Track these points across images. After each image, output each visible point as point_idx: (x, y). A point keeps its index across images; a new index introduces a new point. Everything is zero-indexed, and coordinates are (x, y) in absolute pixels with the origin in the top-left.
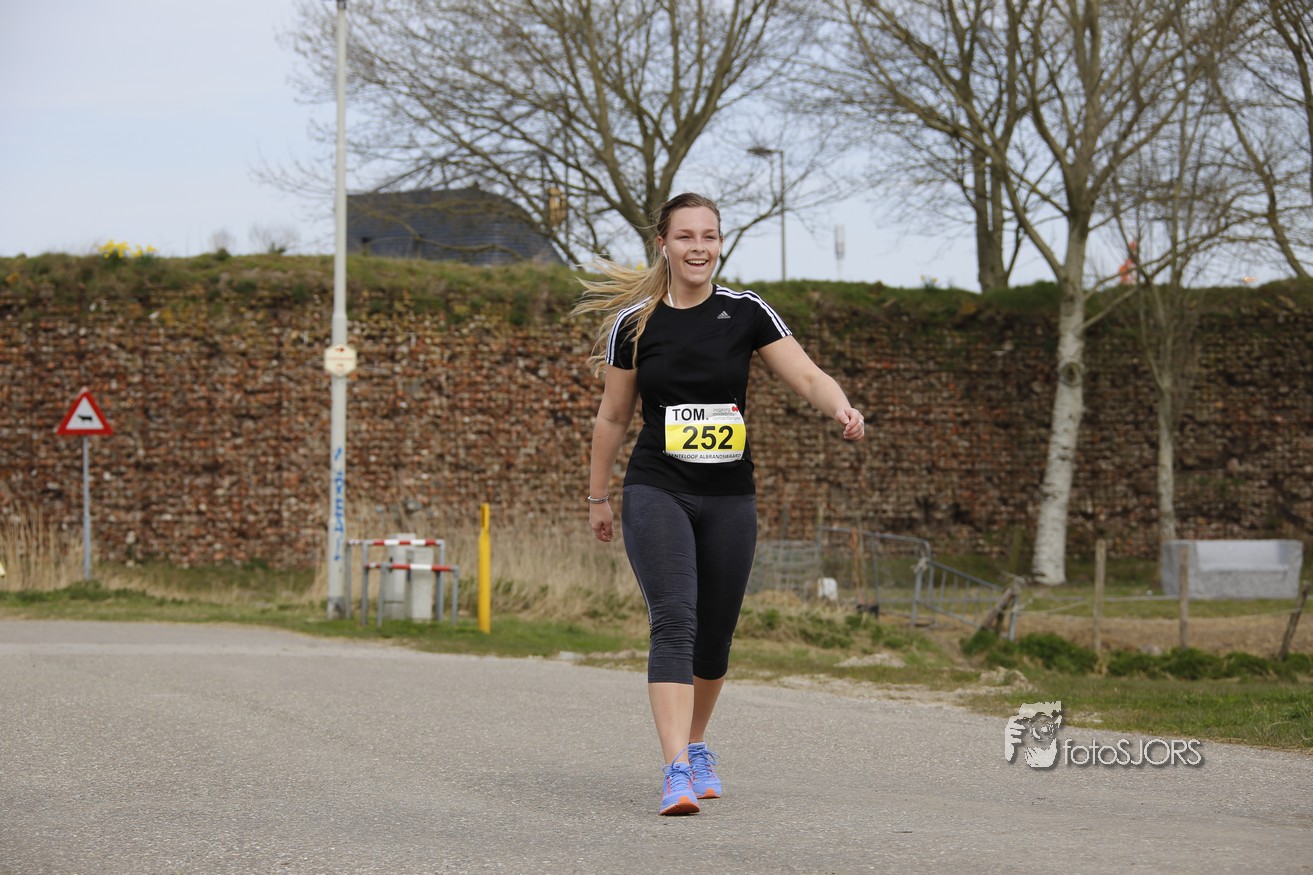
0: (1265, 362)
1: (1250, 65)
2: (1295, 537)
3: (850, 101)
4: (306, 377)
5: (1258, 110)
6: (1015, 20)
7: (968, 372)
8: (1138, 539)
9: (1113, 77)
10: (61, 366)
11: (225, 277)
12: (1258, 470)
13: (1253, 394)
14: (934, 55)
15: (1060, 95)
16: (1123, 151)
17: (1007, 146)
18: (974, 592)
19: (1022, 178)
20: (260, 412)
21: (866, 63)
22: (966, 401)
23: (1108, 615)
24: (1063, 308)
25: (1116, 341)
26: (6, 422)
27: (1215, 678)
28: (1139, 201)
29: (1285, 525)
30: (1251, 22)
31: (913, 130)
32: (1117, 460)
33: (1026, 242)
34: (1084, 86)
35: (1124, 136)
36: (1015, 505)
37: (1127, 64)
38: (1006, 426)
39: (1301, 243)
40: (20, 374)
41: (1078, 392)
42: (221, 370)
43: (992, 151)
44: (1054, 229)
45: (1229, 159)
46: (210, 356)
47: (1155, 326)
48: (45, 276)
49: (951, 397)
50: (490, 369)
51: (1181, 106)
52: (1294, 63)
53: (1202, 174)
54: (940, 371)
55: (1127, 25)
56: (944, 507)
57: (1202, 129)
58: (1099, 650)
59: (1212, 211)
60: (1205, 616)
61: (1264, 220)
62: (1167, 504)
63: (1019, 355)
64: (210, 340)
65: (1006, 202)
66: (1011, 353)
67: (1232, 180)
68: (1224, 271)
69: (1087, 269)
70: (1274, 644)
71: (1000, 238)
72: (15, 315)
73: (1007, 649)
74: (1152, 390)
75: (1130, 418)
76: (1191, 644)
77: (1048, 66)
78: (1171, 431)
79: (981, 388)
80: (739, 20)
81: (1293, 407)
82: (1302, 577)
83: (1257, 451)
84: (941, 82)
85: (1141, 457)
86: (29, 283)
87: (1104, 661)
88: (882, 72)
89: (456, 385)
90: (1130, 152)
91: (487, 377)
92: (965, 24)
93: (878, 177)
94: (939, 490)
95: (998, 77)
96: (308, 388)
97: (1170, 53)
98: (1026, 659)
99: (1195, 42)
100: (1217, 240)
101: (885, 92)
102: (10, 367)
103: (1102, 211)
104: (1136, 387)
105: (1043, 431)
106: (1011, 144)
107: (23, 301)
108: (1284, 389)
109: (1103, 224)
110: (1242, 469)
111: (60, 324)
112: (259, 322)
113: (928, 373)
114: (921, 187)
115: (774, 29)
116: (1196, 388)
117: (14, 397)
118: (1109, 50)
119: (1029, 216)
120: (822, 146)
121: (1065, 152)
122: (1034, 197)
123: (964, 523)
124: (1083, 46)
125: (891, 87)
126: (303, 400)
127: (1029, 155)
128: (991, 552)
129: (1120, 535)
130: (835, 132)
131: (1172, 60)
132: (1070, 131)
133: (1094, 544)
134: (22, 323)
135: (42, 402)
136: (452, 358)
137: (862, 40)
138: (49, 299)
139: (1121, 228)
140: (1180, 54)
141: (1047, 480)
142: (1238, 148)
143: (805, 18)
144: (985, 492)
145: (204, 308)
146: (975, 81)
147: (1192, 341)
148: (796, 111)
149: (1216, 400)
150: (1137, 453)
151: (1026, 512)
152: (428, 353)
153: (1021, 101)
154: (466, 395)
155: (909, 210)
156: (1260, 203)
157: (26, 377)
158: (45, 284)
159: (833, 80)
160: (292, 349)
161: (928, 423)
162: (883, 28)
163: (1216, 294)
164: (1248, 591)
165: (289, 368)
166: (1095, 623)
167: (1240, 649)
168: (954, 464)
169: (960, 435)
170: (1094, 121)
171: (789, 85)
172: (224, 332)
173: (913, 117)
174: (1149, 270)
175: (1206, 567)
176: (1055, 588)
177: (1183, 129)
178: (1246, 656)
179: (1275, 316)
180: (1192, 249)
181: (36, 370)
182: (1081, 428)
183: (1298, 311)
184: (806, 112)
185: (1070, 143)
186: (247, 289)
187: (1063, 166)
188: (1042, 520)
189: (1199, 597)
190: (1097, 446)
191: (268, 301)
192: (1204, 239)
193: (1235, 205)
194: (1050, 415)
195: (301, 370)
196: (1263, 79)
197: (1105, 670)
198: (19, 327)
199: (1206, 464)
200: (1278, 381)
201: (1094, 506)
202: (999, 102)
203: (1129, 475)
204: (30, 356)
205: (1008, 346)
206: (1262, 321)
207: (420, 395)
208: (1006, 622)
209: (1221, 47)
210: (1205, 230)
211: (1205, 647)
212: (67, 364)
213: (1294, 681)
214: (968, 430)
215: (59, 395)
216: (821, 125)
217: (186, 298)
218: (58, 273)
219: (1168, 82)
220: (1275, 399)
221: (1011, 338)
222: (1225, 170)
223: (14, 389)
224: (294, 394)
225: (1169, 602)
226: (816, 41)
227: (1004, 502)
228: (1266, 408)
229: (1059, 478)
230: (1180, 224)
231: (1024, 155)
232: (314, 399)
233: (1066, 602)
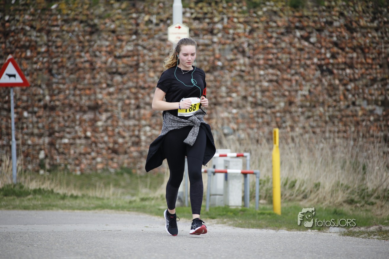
4: (154, 46)
20: (125, 70)
42: (99, 42)
46: (91, 33)
50: (277, 38)
64: (91, 23)
89: (254, 49)
91: (275, 44)
96: (156, 53)
112: (123, 10)
126: (153, 61)
136: (252, 31)
152: (235, 28)
154: (261, 56)
160: (145, 28)
165: (143, 40)
172: (100, 17)
195: (151, 41)
207: (230, 56)
224: (147, 58)
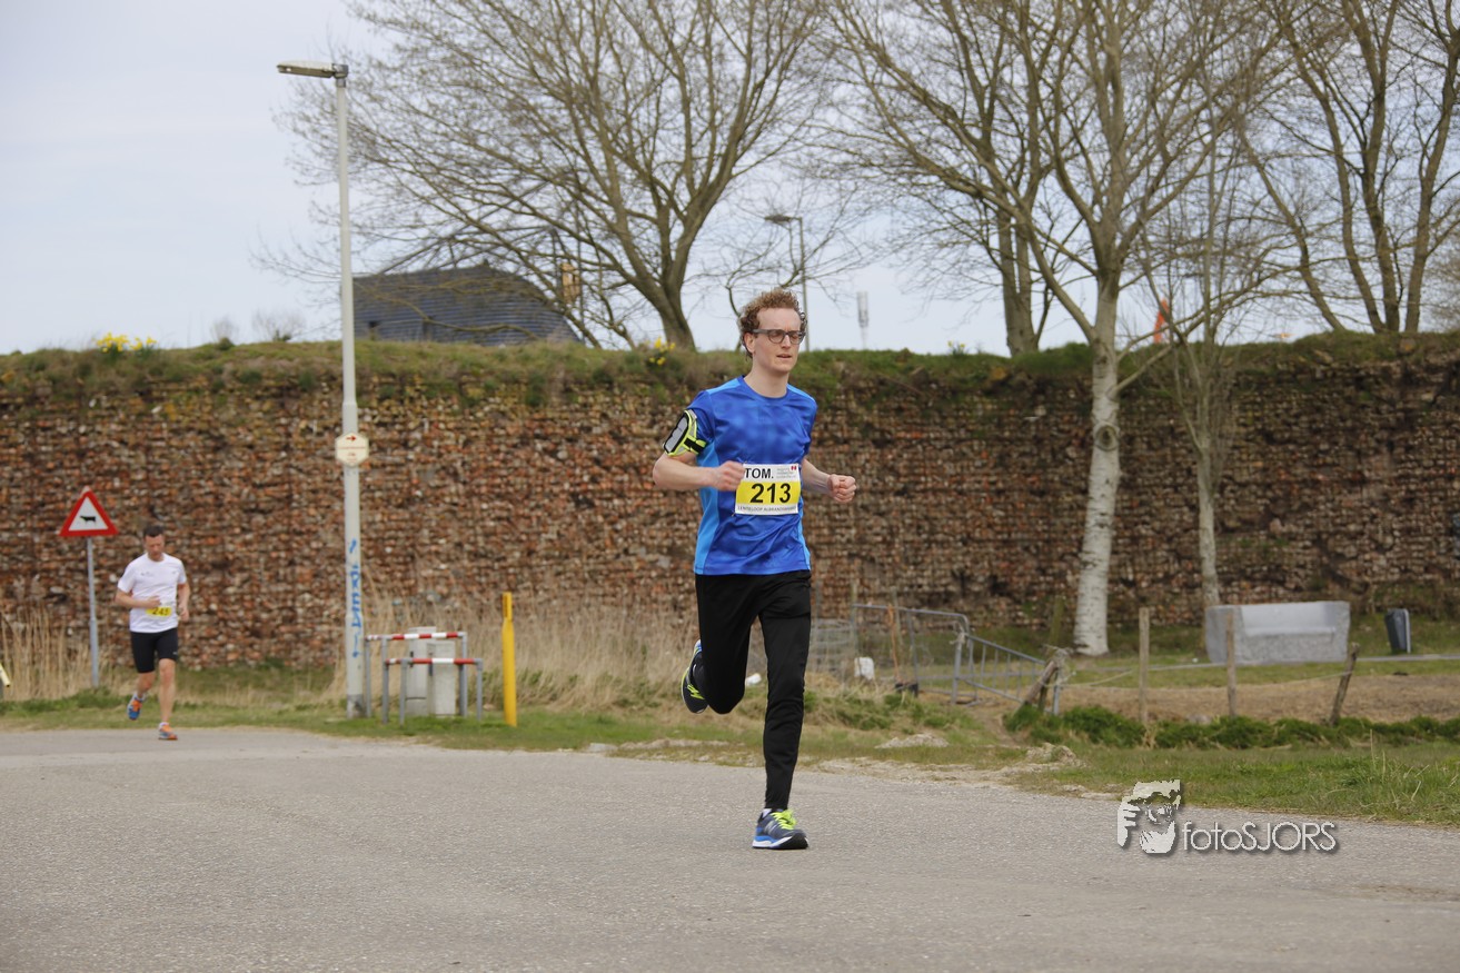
0: (1304, 418)
1: (1276, 115)
2: (1342, 598)
3: (868, 165)
4: (316, 468)
5: (1288, 161)
6: (1034, 76)
7: (1000, 440)
8: (1181, 606)
9: (1137, 131)
10: (61, 466)
11: (229, 367)
12: (1301, 530)
13: (1293, 453)
14: (954, 115)
15: (1084, 152)
16: (1151, 207)
17: (1031, 206)
18: (1015, 666)
19: (1048, 239)
20: (270, 506)
21: (884, 126)
22: (1000, 469)
23: (1154, 685)
24: (1095, 370)
25: (1151, 402)
26: (6, 526)
27: (1266, 747)
28: (1171, 256)
29: (1331, 586)
30: (1275, 72)
31: (935, 191)
32: (1157, 525)
33: (1055, 303)
34: (1108, 142)
35: (1151, 191)
36: (1053, 575)
37: (1151, 118)
38: (1042, 493)
39: (1335, 296)
40: (19, 475)
41: (1115, 456)
42: (227, 463)
43: (1016, 211)
44: (1083, 289)
45: (1259, 212)
46: (216, 450)
47: (1191, 386)
48: (41, 373)
49: (984, 465)
50: (507, 453)
51: (1208, 159)
52: (1321, 112)
53: (1232, 228)
54: (971, 439)
55: (1151, 76)
56: (981, 579)
57: (1230, 183)
58: (1146, 722)
59: (1244, 266)
60: (1252, 682)
61: (1298, 274)
62: (1209, 569)
63: (1052, 419)
64: (216, 434)
65: (1033, 263)
66: (1044, 417)
67: (1265, 234)
68: (1260, 327)
69: (1119, 329)
70: (1324, 709)
71: (1029, 300)
72: (11, 414)
73: (1051, 724)
74: (1190, 451)
75: (1169, 481)
76: (1240, 712)
77: (1070, 122)
78: (1211, 493)
79: (1015, 455)
80: (751, 84)
81: (1334, 465)
82: (1350, 640)
83: (1299, 511)
84: (962, 142)
85: (1181, 521)
86: (25, 380)
87: (1152, 731)
88: (901, 133)
89: (472, 471)
90: (1159, 208)
91: (504, 461)
92: (984, 83)
93: (901, 242)
94: (975, 562)
95: (1020, 135)
96: (318, 479)
97: (1194, 106)
98: (1071, 734)
99: (1219, 94)
100: (1251, 295)
101: (904, 154)
102: (8, 468)
103: (1132, 269)
104: (1173, 449)
105: (1079, 497)
106: (1036, 204)
107: (19, 400)
108: (1324, 447)
109: (1133, 282)
110: (1285, 530)
111: (58, 421)
112: (265, 413)
113: (959, 441)
114: (946, 250)
115: (788, 94)
116: (1235, 447)
117: (14, 500)
118: (1132, 104)
119: (1057, 277)
120: (842, 212)
121: (1091, 210)
122: (1062, 257)
123: (1001, 595)
124: (1106, 101)
125: (911, 149)
126: (314, 492)
127: (1054, 215)
128: (1031, 625)
129: (1164, 602)
130: (854, 197)
131: (1198, 112)
132: (1096, 188)
133: (1137, 612)
134: (18, 422)
135: (43, 504)
136: (467, 443)
137: (878, 99)
138: (47, 397)
139: (1152, 286)
140: (1205, 106)
141: (1085, 548)
142: (1268, 200)
143: (819, 80)
144: (1022, 562)
145: (208, 400)
146: (997, 140)
147: (1229, 400)
148: (814, 176)
149: (1255, 460)
150: (1177, 517)
151: (1065, 582)
152: (442, 439)
153: (1045, 158)
154: (483, 481)
155: (934, 274)
156: (1292, 256)
157: (25, 479)
158: (43, 381)
159: (850, 143)
160: (301, 440)
161: (961, 493)
162: (900, 89)
163: (1251, 351)
164: (1296, 655)
165: (297, 460)
166: (1142, 693)
167: (1290, 716)
168: (991, 535)
169: (994, 505)
170: (1120, 177)
171: (806, 150)
172: (229, 425)
173: (934, 179)
174: (1182, 329)
175: (1251, 632)
176: (1097, 658)
177: (1211, 182)
178: (1296, 722)
179: (1313, 372)
180: (1225, 305)
181: (35, 471)
182: (1118, 492)
183: (1335, 365)
184: (824, 177)
185: (1096, 200)
186: (252, 379)
187: (1090, 225)
188: (1082, 590)
189: (1246, 663)
190: (1135, 512)
191: (274, 391)
192: (1237, 294)
193: (1268, 258)
194: (1086, 480)
195: (310, 461)
196: (1290, 129)
197: (1152, 742)
198: (16, 427)
199: (1247, 525)
200: (1318, 438)
201: (1135, 572)
202: (1022, 160)
203: (1170, 540)
204: (29, 457)
205: (1041, 411)
206: (1299, 377)
207: (435, 482)
208: (1050, 695)
209: (1247, 97)
210: (1238, 286)
211: (1255, 715)
212: (67, 464)
213: (1347, 746)
214: (1002, 499)
215: (60, 496)
216: (840, 190)
217: (189, 390)
218: (55, 370)
219: (1195, 135)
220: (1316, 457)
221: (1044, 403)
222: (1255, 225)
223: (13, 491)
224: (304, 486)
225: (1216, 669)
226: (831, 104)
227: (1043, 572)
228: (1306, 466)
229: (1099, 545)
230: (1212, 280)
231: (1049, 215)
232: (326, 490)
233: (1110, 673)
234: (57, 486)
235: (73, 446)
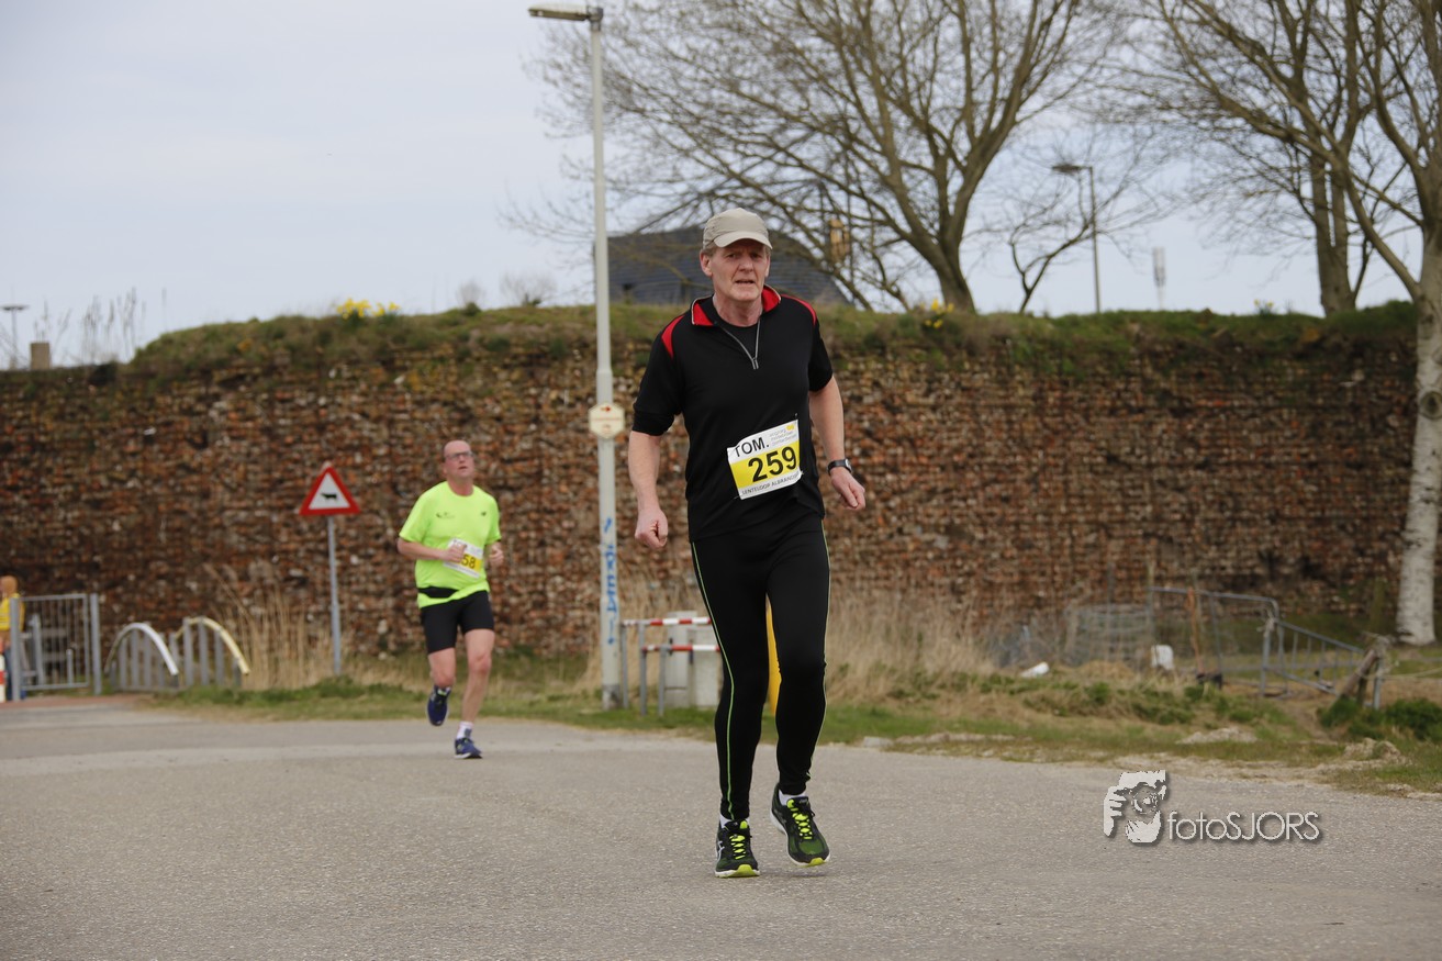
3: (1167, 107)
4: (567, 442)
6: (1353, 7)
7: (1313, 408)
10: (300, 440)
11: (476, 334)
14: (1262, 51)
15: (1408, 89)
17: (1349, 150)
18: (1330, 655)
19: (1367, 186)
20: (519, 483)
21: (1184, 65)
22: (1312, 440)
24: (1421, 330)
26: (243, 504)
31: (1241, 136)
33: (1375, 257)
34: (1436, 79)
36: (1373, 556)
38: (1359, 466)
40: (256, 450)
43: (1332, 156)
44: (1407, 241)
46: (462, 423)
48: (279, 342)
49: (1294, 436)
54: (1281, 407)
56: (1291, 561)
63: (1371, 385)
64: (462, 405)
66: (1362, 383)
71: (1345, 254)
72: (248, 385)
73: (1371, 719)
77: (1393, 57)
79: (1329, 425)
80: (1038, 22)
84: (1271, 81)
86: (263, 349)
88: (1202, 72)
92: (1297, 15)
93: (1201, 191)
94: (1285, 542)
95: (1337, 72)
96: (570, 453)
98: (1395, 730)
101: (1207, 95)
102: (245, 443)
105: (1402, 470)
106: (1354, 147)
107: (257, 370)
111: (297, 393)
112: (515, 383)
113: (1267, 409)
114: (1252, 200)
115: (1078, 31)
117: (251, 477)
119: (1377, 228)
120: (1137, 159)
121: (1417, 153)
123: (1314, 577)
124: (1434, 33)
125: (1214, 90)
126: (566, 467)
127: (1374, 160)
128: (1348, 611)
130: (1151, 143)
132: (1422, 129)
134: (256, 394)
135: (281, 481)
137: (1178, 38)
138: (285, 367)
141: (1409, 526)
143: (1112, 16)
144: (1337, 542)
145: (454, 369)
148: (1106, 121)
151: (1386, 563)
153: (1364, 98)
155: (1239, 227)
157: (263, 454)
158: (280, 350)
159: (1146, 84)
160: (552, 411)
161: (1269, 466)
162: (1202, 24)
165: (548, 433)
168: (1301, 511)
169: (1306, 479)
171: (1097, 92)
172: (476, 395)
173: (1239, 122)
176: (1424, 648)
181: (274, 446)
184: (1117, 122)
185: (1422, 143)
186: (500, 346)
187: (1415, 170)
188: (1405, 572)
191: (523, 359)
194: (1410, 452)
195: (562, 434)
198: (253, 399)
202: (1338, 100)
204: (268, 431)
205: (1358, 376)
208: (1369, 688)
212: (306, 438)
214: (1315, 473)
215: (299, 472)
216: (1135, 135)
217: (433, 359)
218: (294, 337)
221: (1361, 367)
223: (251, 467)
224: (555, 461)
226: (1126, 42)
227: (1361, 552)
229: (1424, 523)
231: (1368, 160)
232: (578, 466)
233: (1437, 664)
234: (296, 462)
235: (312, 419)
